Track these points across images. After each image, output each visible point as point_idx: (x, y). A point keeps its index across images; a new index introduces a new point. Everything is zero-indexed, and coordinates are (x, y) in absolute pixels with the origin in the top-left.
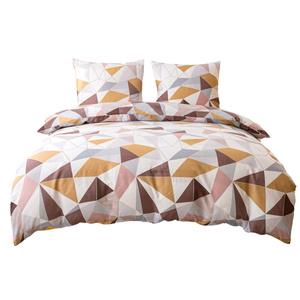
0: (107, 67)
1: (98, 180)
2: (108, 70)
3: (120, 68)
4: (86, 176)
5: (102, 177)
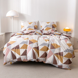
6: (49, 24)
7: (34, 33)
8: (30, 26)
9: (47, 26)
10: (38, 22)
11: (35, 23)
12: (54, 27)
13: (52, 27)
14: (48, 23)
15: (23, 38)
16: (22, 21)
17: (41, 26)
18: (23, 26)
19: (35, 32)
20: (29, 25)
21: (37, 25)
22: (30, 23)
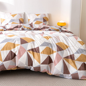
0: (11, 14)
1: (11, 52)
2: (12, 15)
3: (16, 15)
4: (6, 50)
5: (12, 50)
6: (39, 17)
7: (21, 29)
8: (14, 20)
9: (36, 19)
10: (24, 14)
11: (20, 15)
12: (46, 21)
13: (42, 21)
14: (38, 15)
15: (6, 34)
16: (2, 13)
17: (29, 20)
18: (4, 20)
19: (22, 26)
20: (12, 18)
21: (23, 18)
22: (13, 16)
